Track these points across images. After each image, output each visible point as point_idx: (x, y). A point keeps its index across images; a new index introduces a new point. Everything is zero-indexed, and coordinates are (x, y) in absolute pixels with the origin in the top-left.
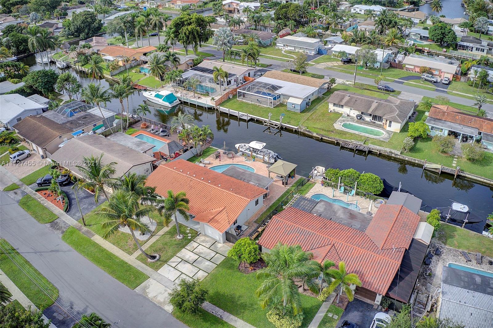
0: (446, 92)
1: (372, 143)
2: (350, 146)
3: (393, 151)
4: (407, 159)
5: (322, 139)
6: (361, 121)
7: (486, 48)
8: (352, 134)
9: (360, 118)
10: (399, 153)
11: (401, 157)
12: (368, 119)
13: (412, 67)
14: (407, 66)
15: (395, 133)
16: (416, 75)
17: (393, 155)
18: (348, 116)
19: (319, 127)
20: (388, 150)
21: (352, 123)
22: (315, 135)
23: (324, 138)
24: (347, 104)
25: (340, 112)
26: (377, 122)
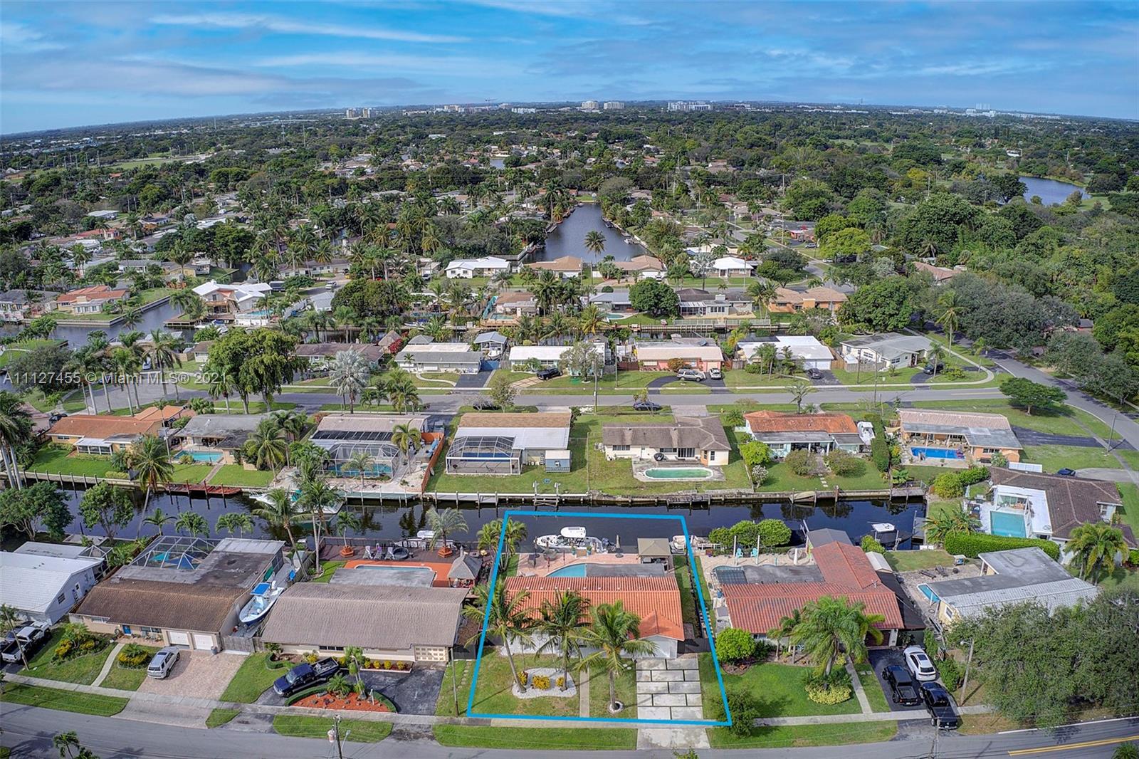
0: (728, 391)
1: (707, 488)
2: (682, 501)
3: (742, 491)
4: (763, 496)
5: (632, 501)
6: (664, 462)
7: (727, 305)
8: (672, 484)
9: (660, 458)
10: (751, 491)
11: (755, 496)
12: (672, 457)
13: (655, 364)
14: (645, 364)
15: (723, 467)
16: (665, 375)
17: (744, 496)
18: (641, 459)
19: (618, 486)
20: (735, 491)
21: (656, 469)
22: (619, 498)
23: (635, 499)
24: (636, 442)
25: (626, 457)
26: (686, 458)
